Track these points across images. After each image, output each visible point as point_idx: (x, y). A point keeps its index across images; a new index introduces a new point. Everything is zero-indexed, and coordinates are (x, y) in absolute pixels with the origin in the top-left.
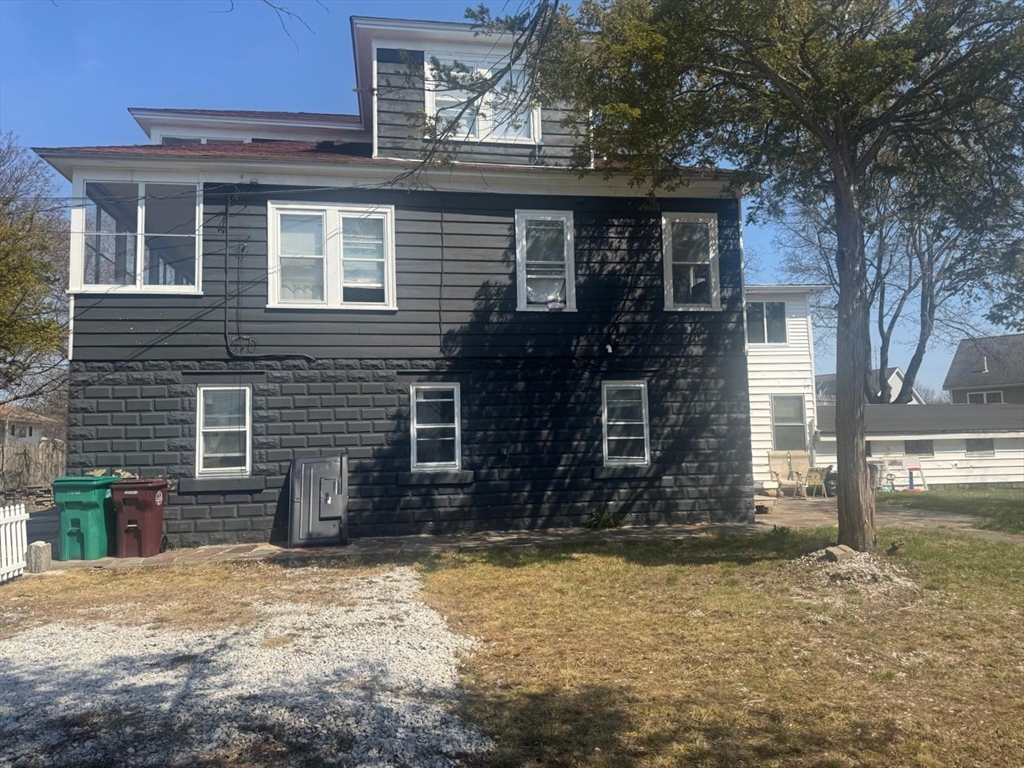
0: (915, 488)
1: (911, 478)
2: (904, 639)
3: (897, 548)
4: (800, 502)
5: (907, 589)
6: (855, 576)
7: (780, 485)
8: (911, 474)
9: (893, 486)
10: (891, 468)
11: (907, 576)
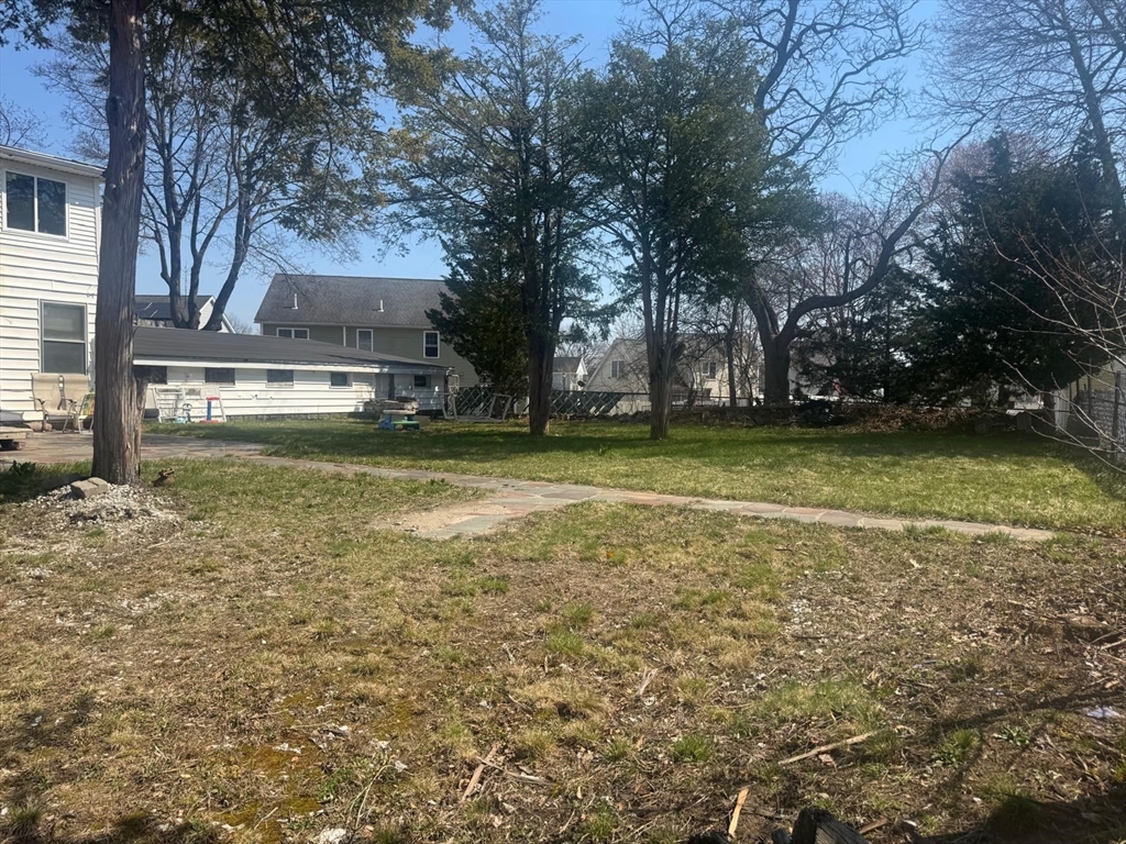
0: (213, 419)
1: (209, 408)
2: (143, 582)
3: (165, 478)
4: (71, 435)
5: (166, 522)
6: (104, 514)
7: (46, 416)
8: (209, 404)
9: (189, 417)
10: (188, 397)
11: (172, 508)
